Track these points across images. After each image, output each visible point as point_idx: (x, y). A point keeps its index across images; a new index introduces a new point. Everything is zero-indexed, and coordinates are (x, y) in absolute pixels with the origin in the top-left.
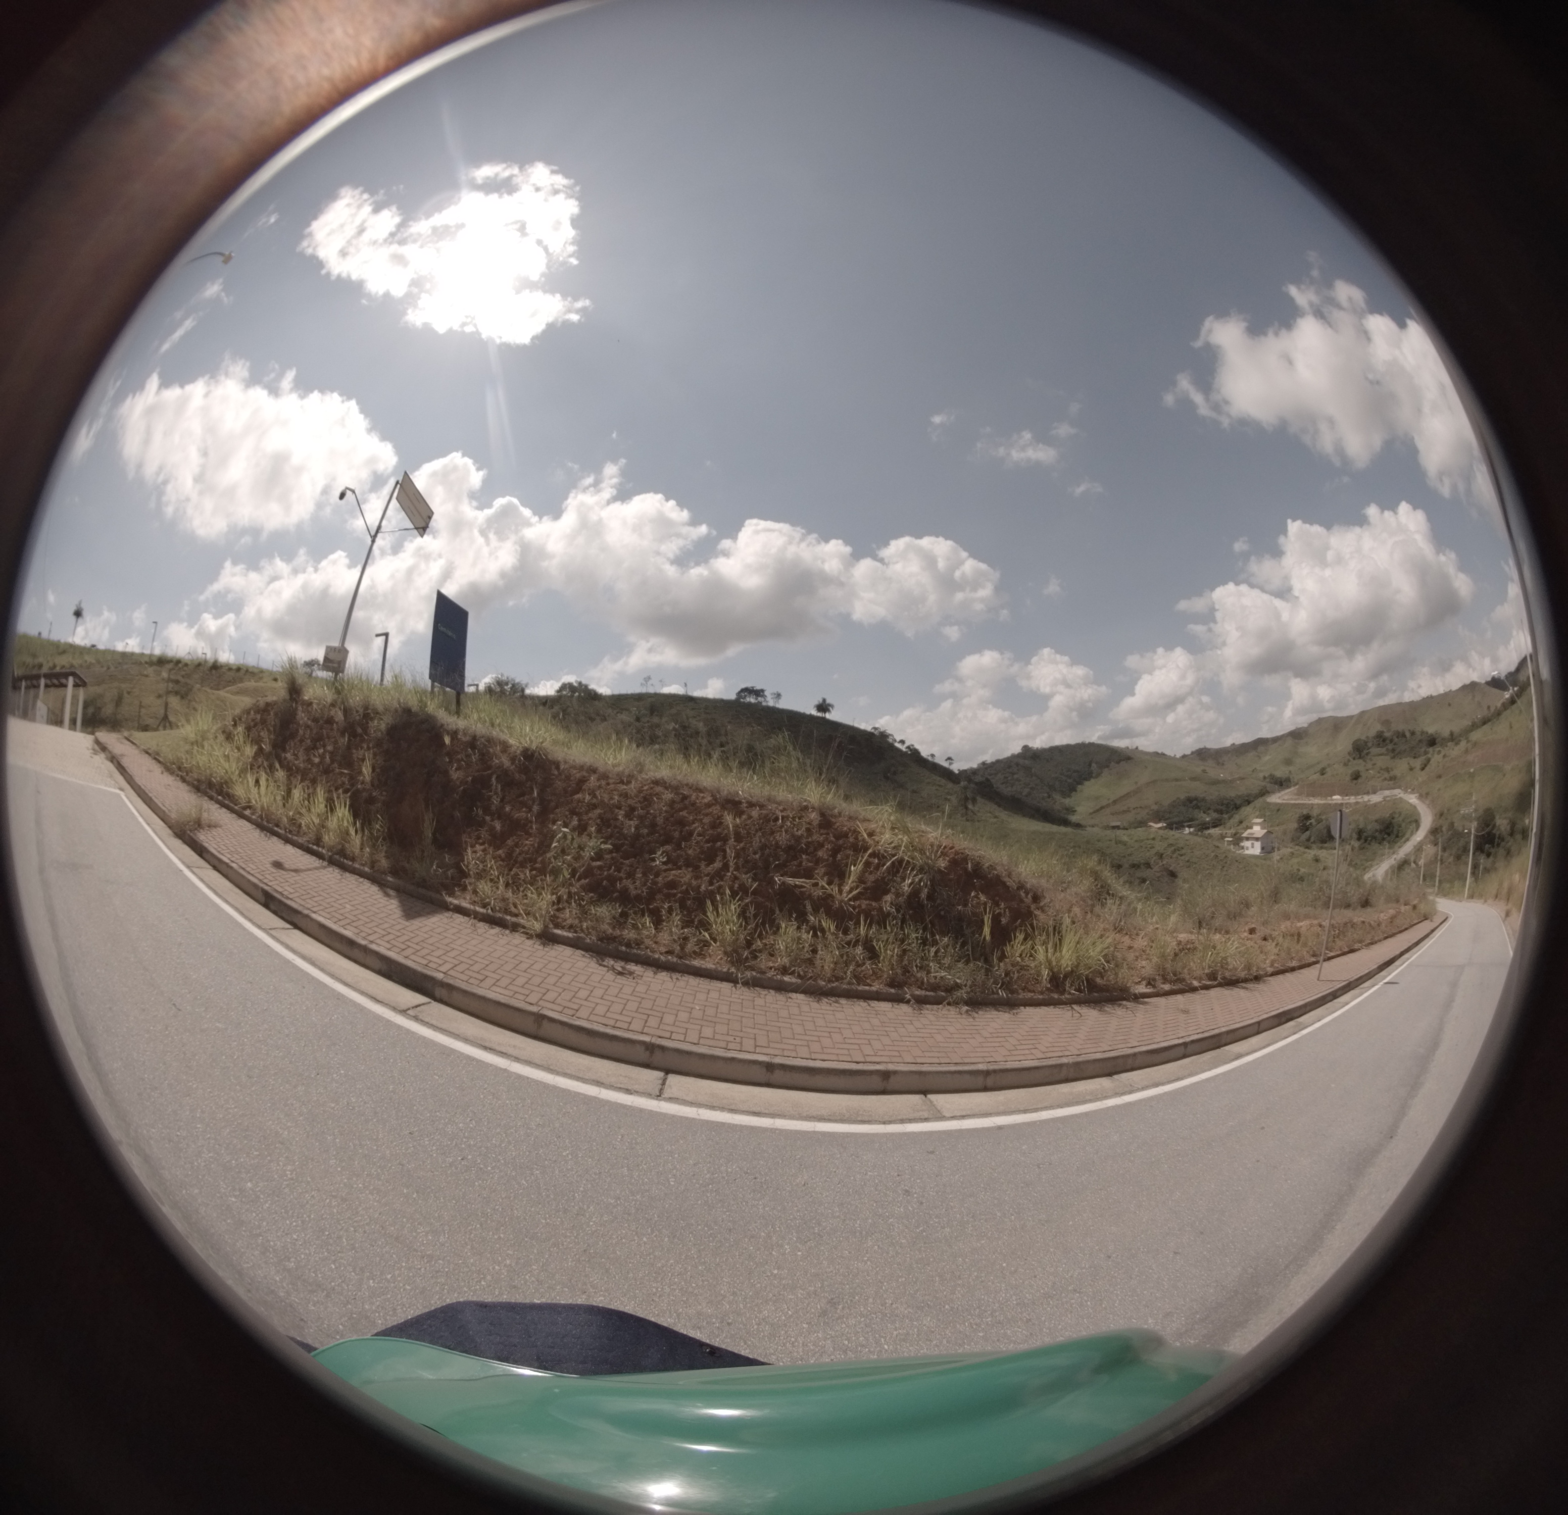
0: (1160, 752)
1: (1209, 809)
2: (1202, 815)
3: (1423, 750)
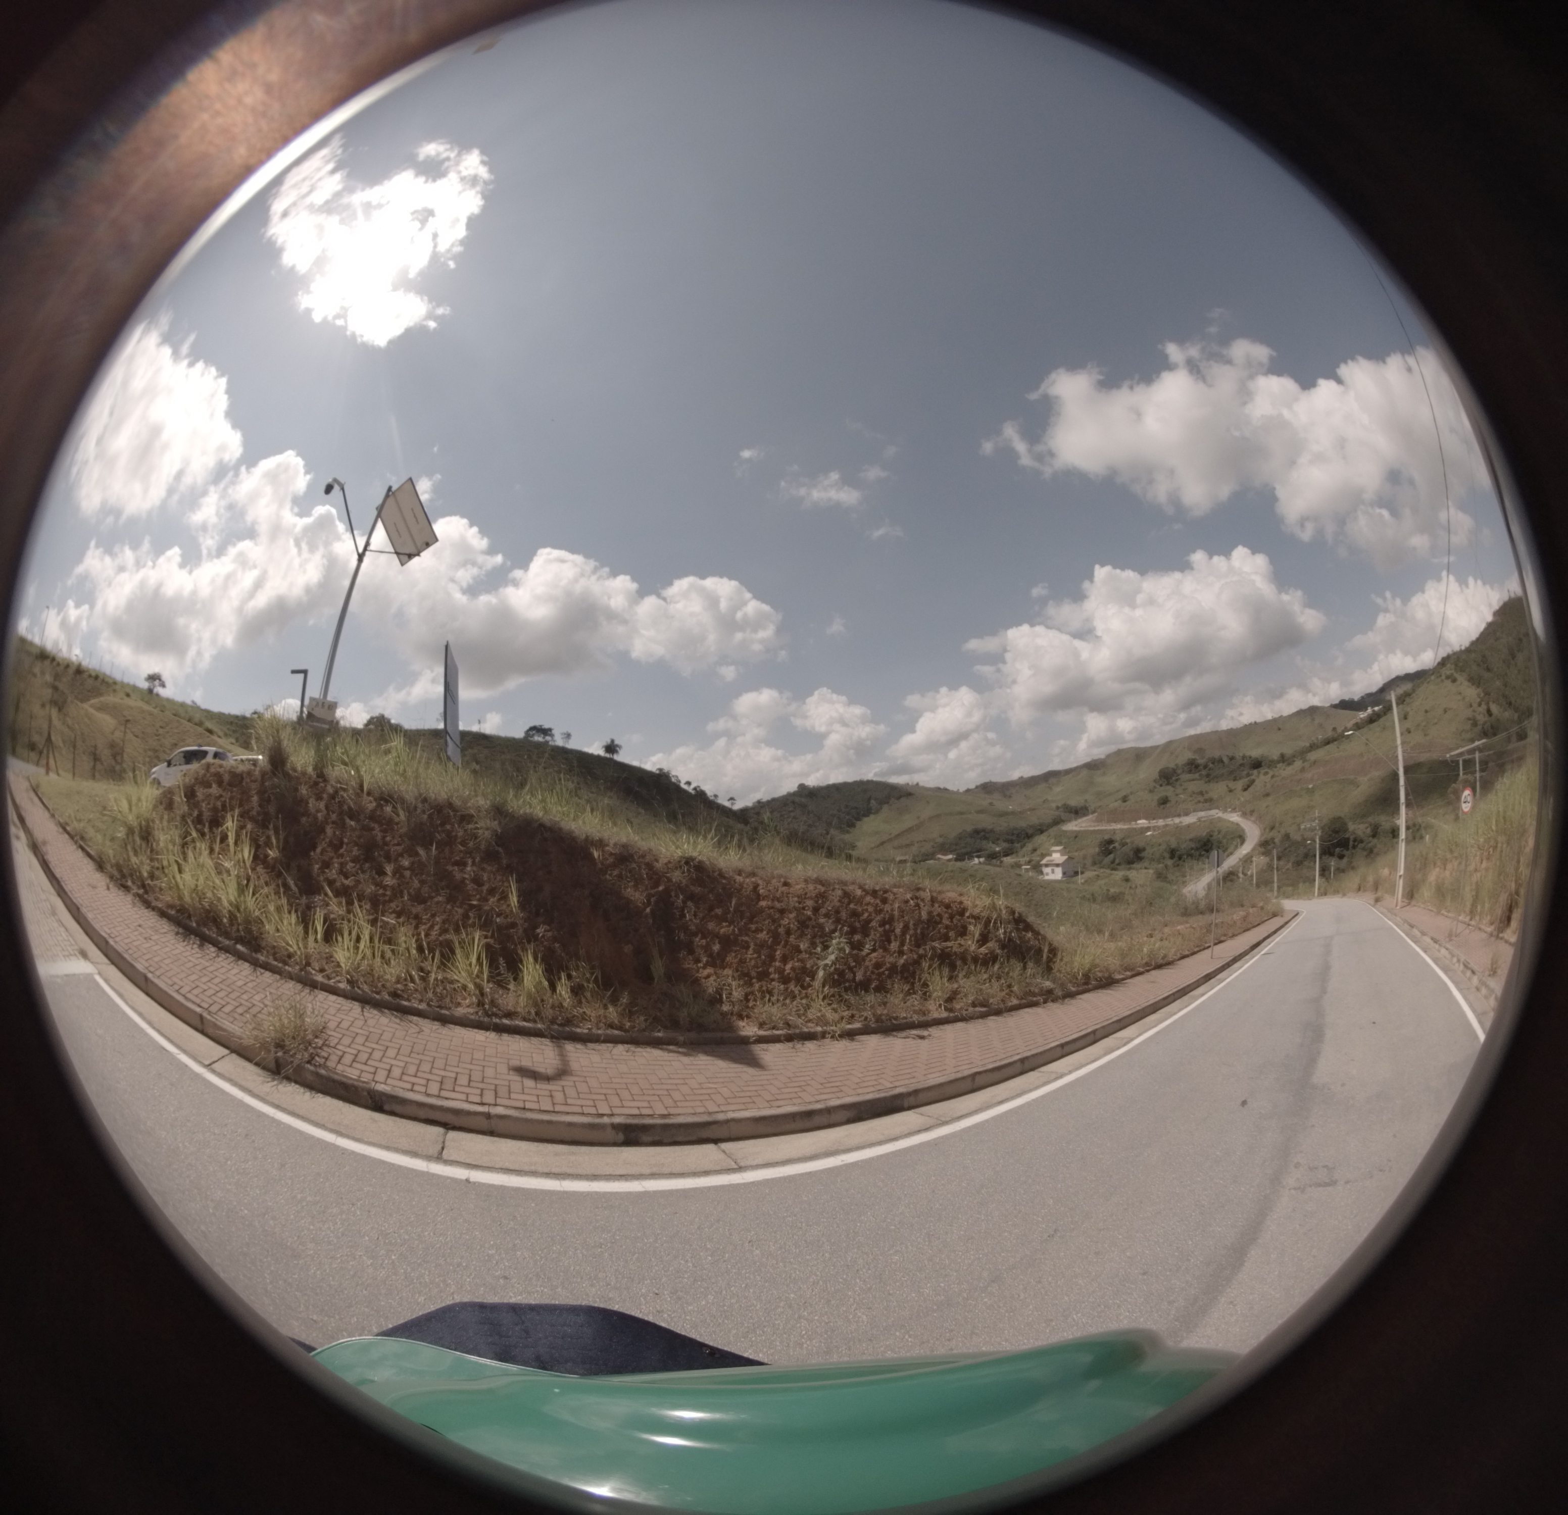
0: (942, 787)
1: (998, 839)
2: (991, 844)
3: (1245, 772)
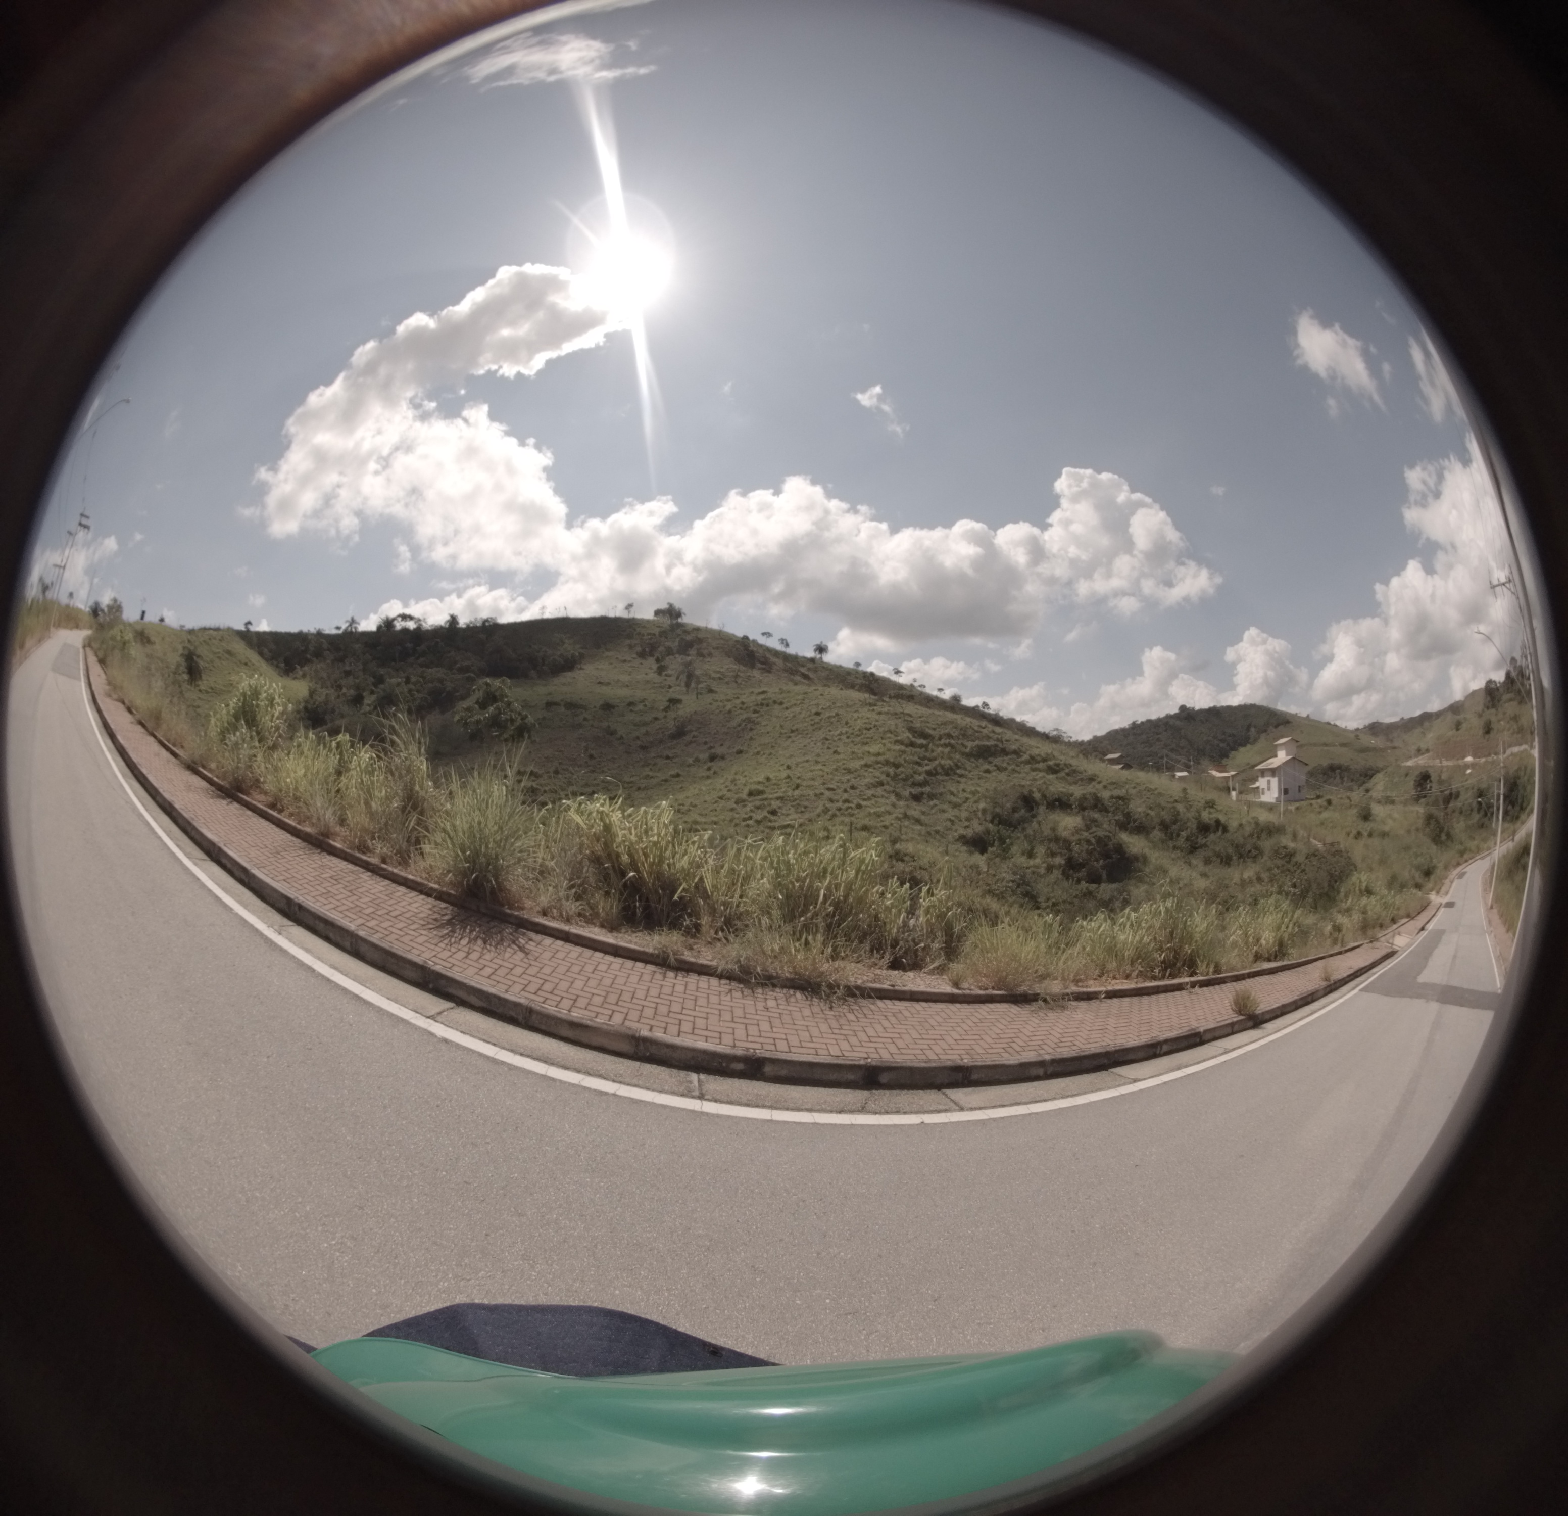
0: (1332, 722)
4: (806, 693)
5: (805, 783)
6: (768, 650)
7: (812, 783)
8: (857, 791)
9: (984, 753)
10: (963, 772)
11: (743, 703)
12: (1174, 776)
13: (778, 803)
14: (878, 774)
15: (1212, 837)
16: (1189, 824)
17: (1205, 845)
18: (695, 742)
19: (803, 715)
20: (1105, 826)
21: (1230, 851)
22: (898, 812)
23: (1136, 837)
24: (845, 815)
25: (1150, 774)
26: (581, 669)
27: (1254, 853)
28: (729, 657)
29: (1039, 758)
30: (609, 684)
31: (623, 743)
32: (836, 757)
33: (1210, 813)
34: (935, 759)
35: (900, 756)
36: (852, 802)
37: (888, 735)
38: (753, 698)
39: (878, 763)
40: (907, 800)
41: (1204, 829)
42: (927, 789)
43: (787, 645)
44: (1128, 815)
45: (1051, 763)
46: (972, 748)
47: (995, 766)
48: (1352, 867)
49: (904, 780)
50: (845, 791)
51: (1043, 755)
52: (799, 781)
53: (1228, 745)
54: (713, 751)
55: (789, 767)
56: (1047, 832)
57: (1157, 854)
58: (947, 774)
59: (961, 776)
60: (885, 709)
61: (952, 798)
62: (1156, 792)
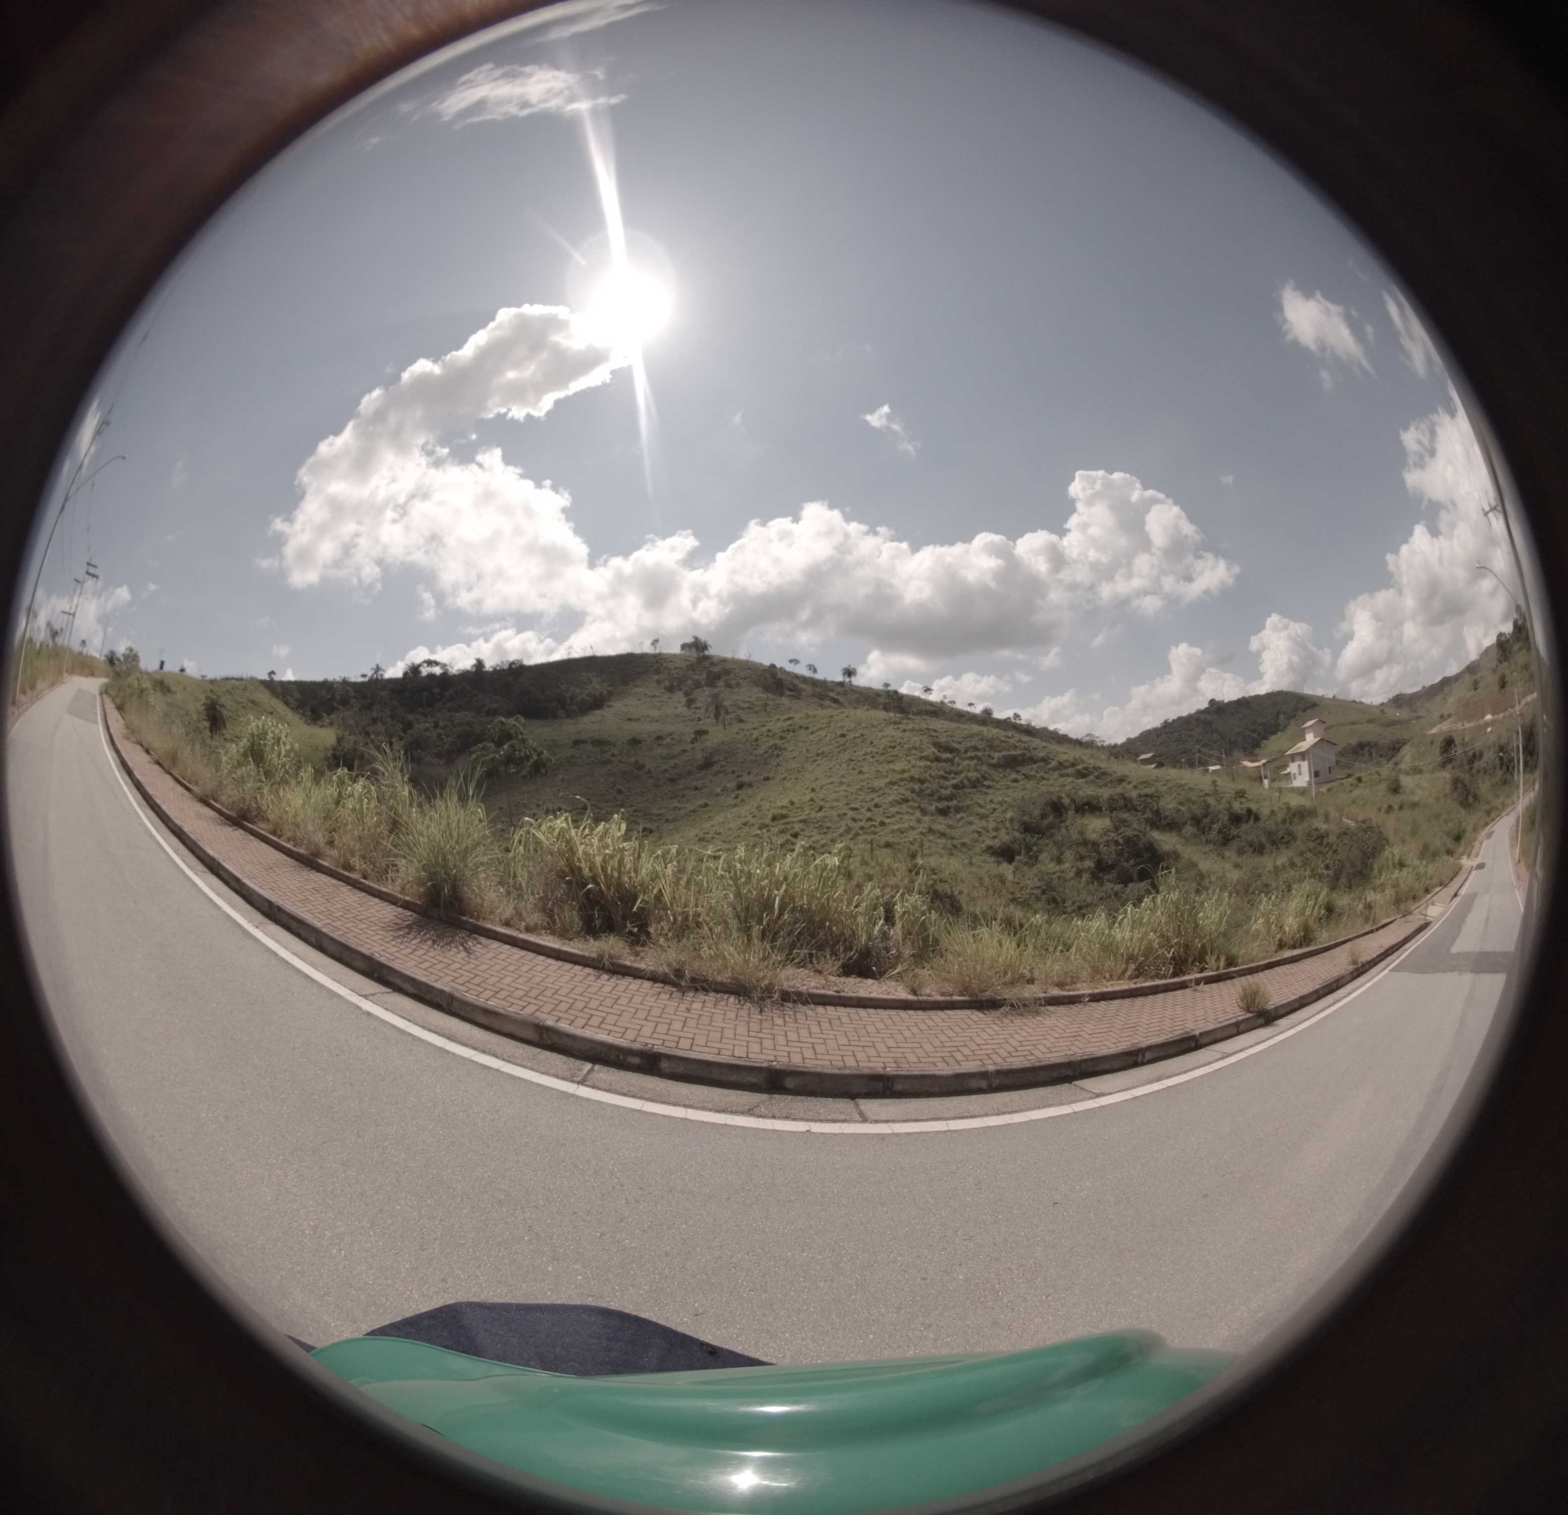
0: (1358, 700)
4: (831, 716)
5: (828, 805)
6: (797, 676)
7: (835, 804)
8: (881, 810)
9: (1012, 763)
10: (991, 783)
11: (769, 731)
12: (1207, 771)
13: (801, 826)
14: (902, 791)
15: (1244, 827)
16: (1221, 816)
17: (1238, 836)
18: (723, 771)
19: (828, 738)
20: (1135, 825)
21: (1263, 839)
22: (922, 828)
23: (1168, 834)
24: (868, 834)
25: (1183, 771)
26: (610, 706)
27: (1287, 838)
28: (757, 686)
29: (1067, 764)
30: (638, 720)
31: (651, 777)
32: (861, 776)
33: (1241, 803)
34: (961, 772)
35: (925, 772)
36: (875, 820)
37: (913, 752)
38: (780, 724)
39: (903, 780)
40: (932, 815)
41: (1236, 819)
42: (954, 803)
43: (815, 671)
44: (1157, 813)
45: (1080, 767)
46: (999, 759)
47: (1024, 775)
48: (1384, 842)
49: (931, 795)
50: (869, 810)
51: (1072, 760)
52: (822, 803)
53: (1259, 734)
54: (740, 779)
55: (813, 790)
56: (1075, 836)
57: (1189, 849)
58: (974, 787)
59: (989, 787)
60: (910, 727)
61: (978, 810)
62: (1186, 788)
